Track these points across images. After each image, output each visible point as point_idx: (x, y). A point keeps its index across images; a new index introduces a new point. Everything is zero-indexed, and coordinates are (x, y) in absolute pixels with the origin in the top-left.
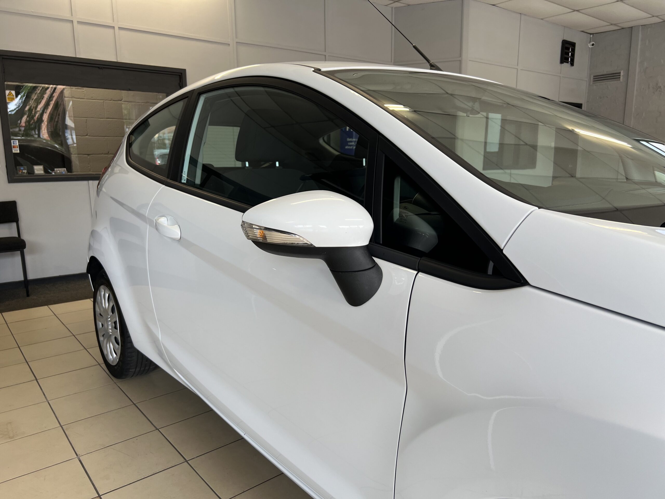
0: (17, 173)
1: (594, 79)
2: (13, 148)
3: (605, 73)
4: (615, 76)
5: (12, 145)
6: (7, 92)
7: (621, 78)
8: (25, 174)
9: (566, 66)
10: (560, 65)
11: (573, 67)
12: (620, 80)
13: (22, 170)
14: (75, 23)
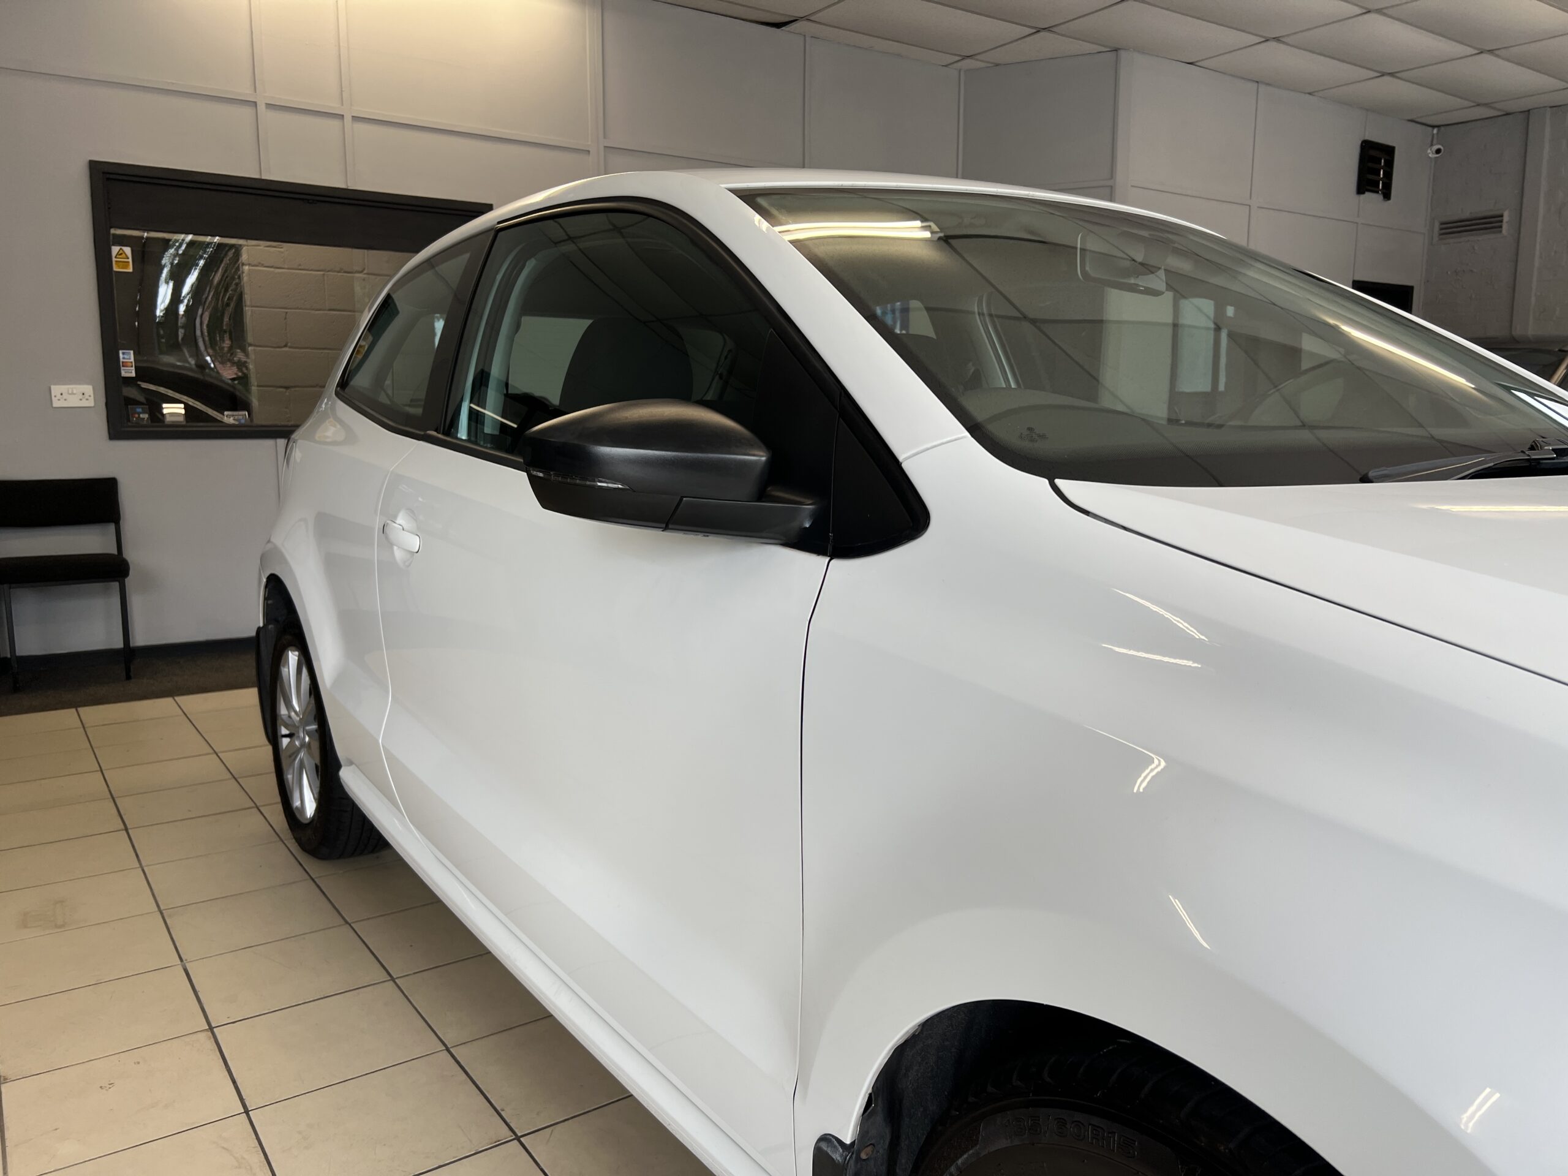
0: (129, 420)
1: (1441, 229)
2: (123, 366)
3: (1466, 215)
4: (1490, 223)
5: (121, 360)
6: (115, 250)
7: (1505, 226)
8: (145, 422)
9: (1372, 199)
10: (1357, 196)
11: (1389, 202)
12: (1501, 232)
13: (139, 414)
14: (261, 107)
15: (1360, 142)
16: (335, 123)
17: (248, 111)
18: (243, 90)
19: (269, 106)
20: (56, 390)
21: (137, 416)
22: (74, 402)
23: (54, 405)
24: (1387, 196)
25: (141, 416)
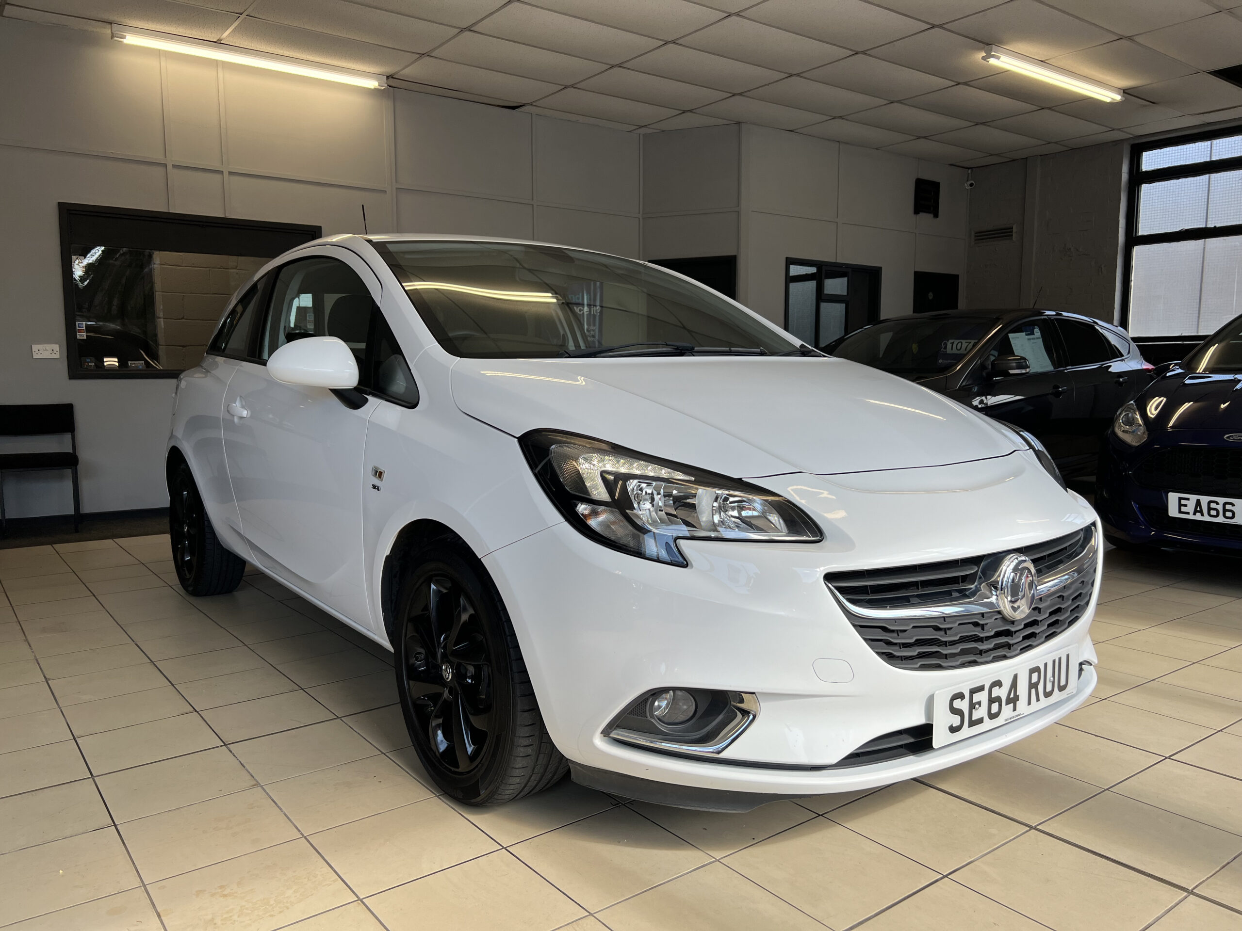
0: (82, 367)
1: (976, 236)
2: (78, 332)
3: (991, 227)
4: (1005, 233)
5: (77, 328)
6: (74, 258)
7: (1014, 235)
8: (92, 368)
9: (925, 218)
10: (915, 215)
11: (938, 219)
12: (1012, 239)
13: (88, 362)
14: (170, 167)
15: (915, 180)
16: (218, 177)
17: (161, 170)
18: (158, 157)
19: (174, 166)
20: (35, 348)
21: (87, 364)
22: (46, 355)
23: (34, 357)
24: (936, 215)
25: (90, 364)
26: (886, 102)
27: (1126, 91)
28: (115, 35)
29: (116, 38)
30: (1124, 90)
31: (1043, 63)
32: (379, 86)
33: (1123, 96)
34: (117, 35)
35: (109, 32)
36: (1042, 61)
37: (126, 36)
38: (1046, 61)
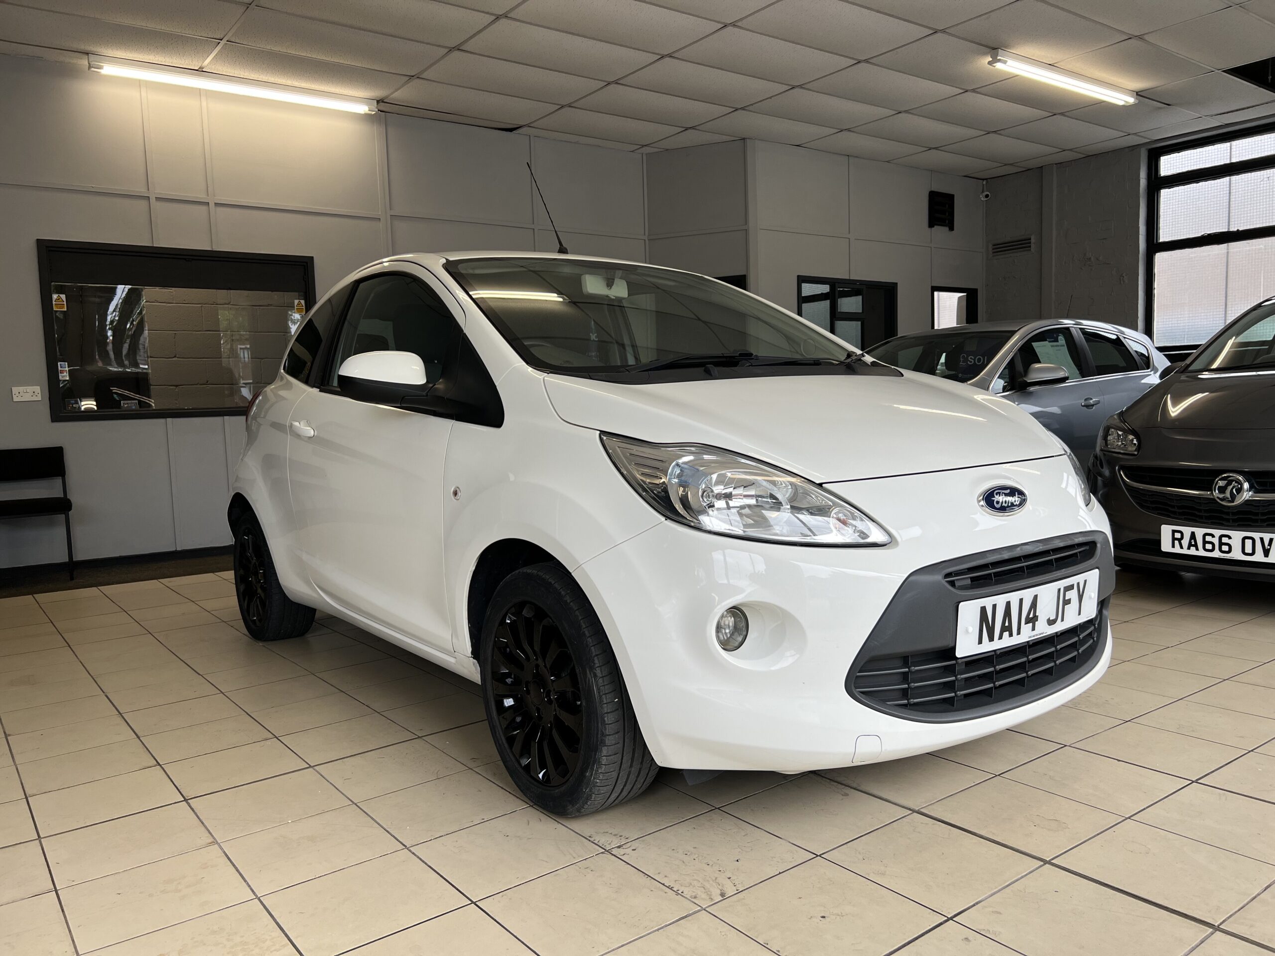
0: (65, 409)
1: (993, 249)
2: (61, 373)
3: (1008, 239)
4: (1023, 244)
5: (60, 369)
6: (55, 296)
7: (1033, 246)
9: (940, 231)
10: (930, 229)
11: (953, 232)
12: (1030, 250)
13: (73, 404)
14: (153, 200)
15: (928, 193)
16: (204, 208)
17: (143, 203)
18: (141, 190)
19: (158, 199)
20: (15, 390)
21: (71, 405)
22: (27, 398)
23: (14, 401)
24: (952, 228)
25: (74, 406)
26: (894, 112)
27: (1139, 93)
28: (91, 65)
29: (93, 69)
30: (1137, 92)
31: (1052, 66)
32: (369, 111)
33: (1137, 99)
34: (94, 66)
35: (86, 63)
36: (1050, 65)
37: (103, 66)
38: (1055, 65)
